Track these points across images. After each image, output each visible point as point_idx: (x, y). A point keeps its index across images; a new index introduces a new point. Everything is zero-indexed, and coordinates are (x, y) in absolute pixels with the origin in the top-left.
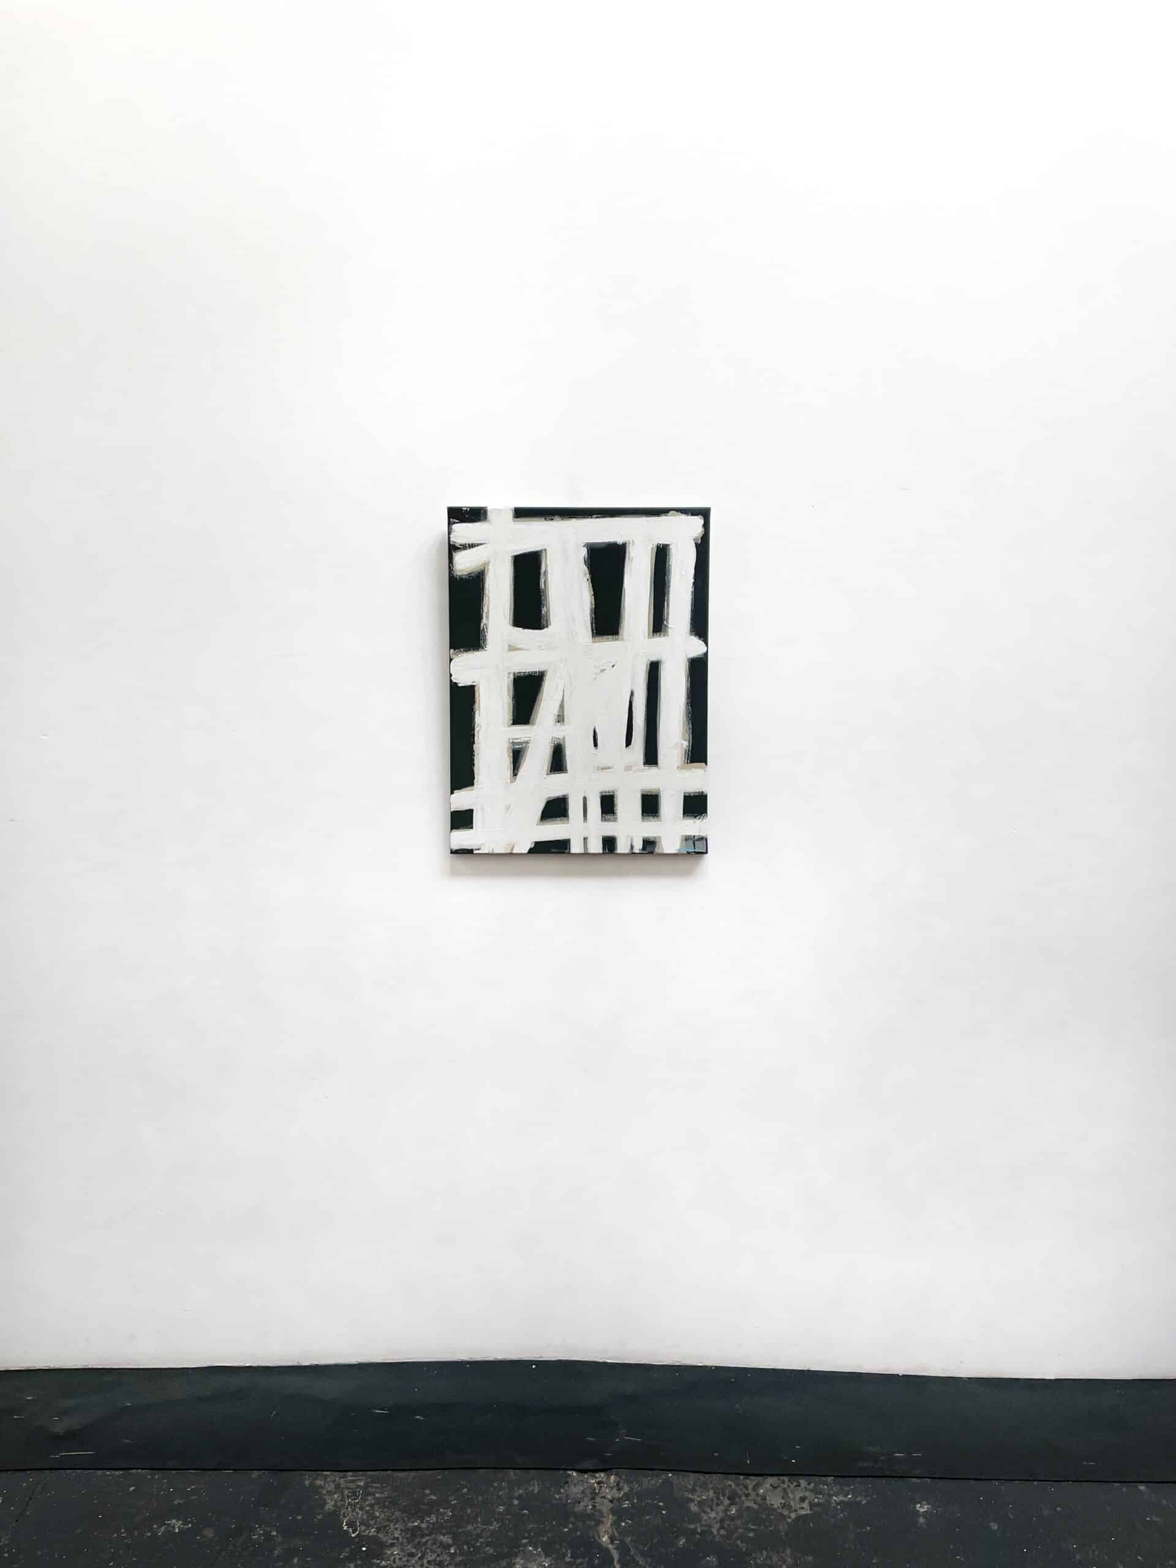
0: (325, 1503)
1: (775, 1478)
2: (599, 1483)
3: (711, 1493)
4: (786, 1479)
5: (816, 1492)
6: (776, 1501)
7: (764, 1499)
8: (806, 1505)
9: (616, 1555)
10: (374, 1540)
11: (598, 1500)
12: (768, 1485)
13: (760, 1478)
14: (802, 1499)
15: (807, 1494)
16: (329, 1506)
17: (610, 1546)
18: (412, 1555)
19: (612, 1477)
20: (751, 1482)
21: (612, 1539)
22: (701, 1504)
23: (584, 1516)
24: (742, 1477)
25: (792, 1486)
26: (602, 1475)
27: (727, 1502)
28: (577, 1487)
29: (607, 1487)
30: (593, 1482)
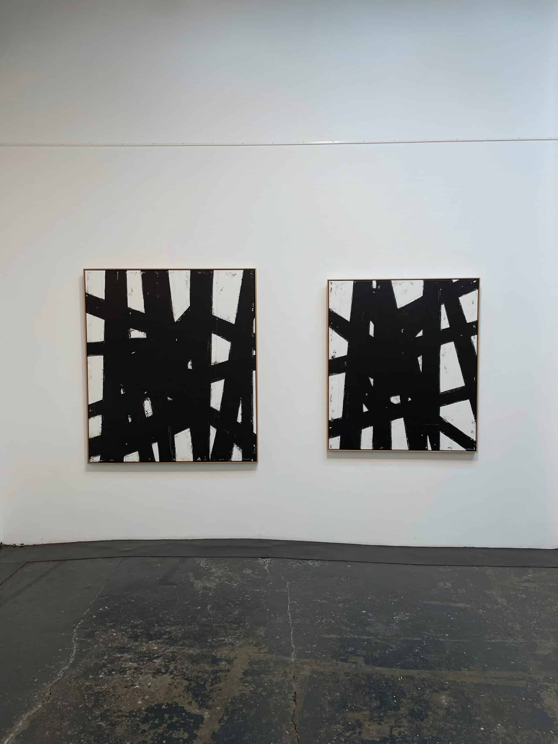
1: (312, 561)
3: (295, 562)
5: (322, 563)
6: (311, 564)
7: (308, 564)
10: (209, 568)
11: (265, 563)
12: (310, 562)
13: (308, 561)
14: (318, 564)
15: (320, 563)
16: (197, 562)
17: (267, 569)
18: (218, 570)
19: (270, 559)
20: (305, 561)
21: (267, 568)
22: (292, 564)
23: (261, 564)
24: (303, 560)
25: (316, 562)
26: (267, 559)
27: (298, 564)
28: (261, 561)
29: (268, 560)
30: (264, 560)
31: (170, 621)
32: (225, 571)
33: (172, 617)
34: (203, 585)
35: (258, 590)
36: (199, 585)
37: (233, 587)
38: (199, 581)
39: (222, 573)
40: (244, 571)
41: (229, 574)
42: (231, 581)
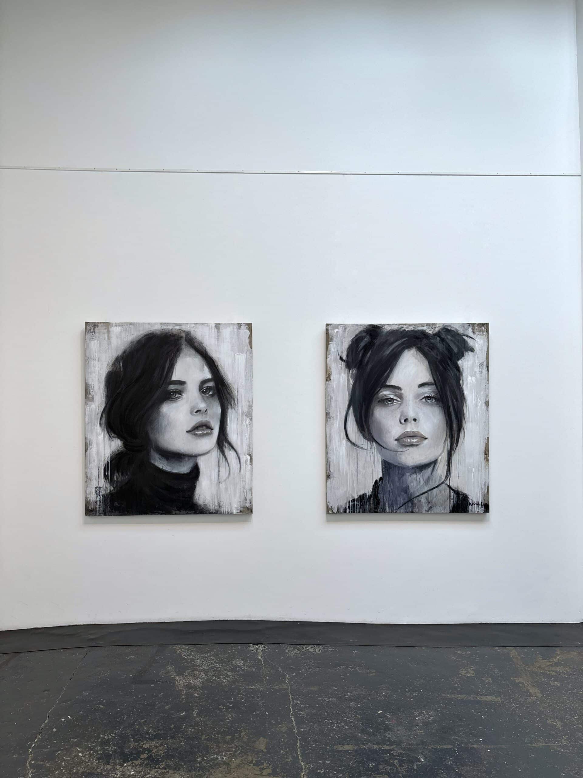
0: (176, 651)
1: (312, 646)
2: (259, 647)
3: (292, 649)
4: (315, 646)
5: (323, 648)
6: (312, 650)
7: (308, 650)
8: (320, 651)
9: (262, 661)
10: (192, 659)
11: (258, 650)
12: (310, 647)
13: (307, 646)
14: (319, 650)
15: (322, 649)
16: (178, 652)
17: (261, 659)
18: (203, 661)
19: (263, 646)
20: (304, 647)
21: (261, 657)
22: (289, 651)
23: (254, 653)
24: (302, 645)
25: (317, 648)
26: (260, 645)
27: (297, 650)
28: (252, 648)
29: (261, 647)
30: (257, 647)
31: (149, 734)
32: (212, 663)
33: (150, 728)
34: (187, 682)
35: (253, 687)
36: (181, 682)
37: (223, 684)
38: (181, 678)
39: (208, 666)
40: (234, 663)
41: (216, 667)
42: (220, 675)
